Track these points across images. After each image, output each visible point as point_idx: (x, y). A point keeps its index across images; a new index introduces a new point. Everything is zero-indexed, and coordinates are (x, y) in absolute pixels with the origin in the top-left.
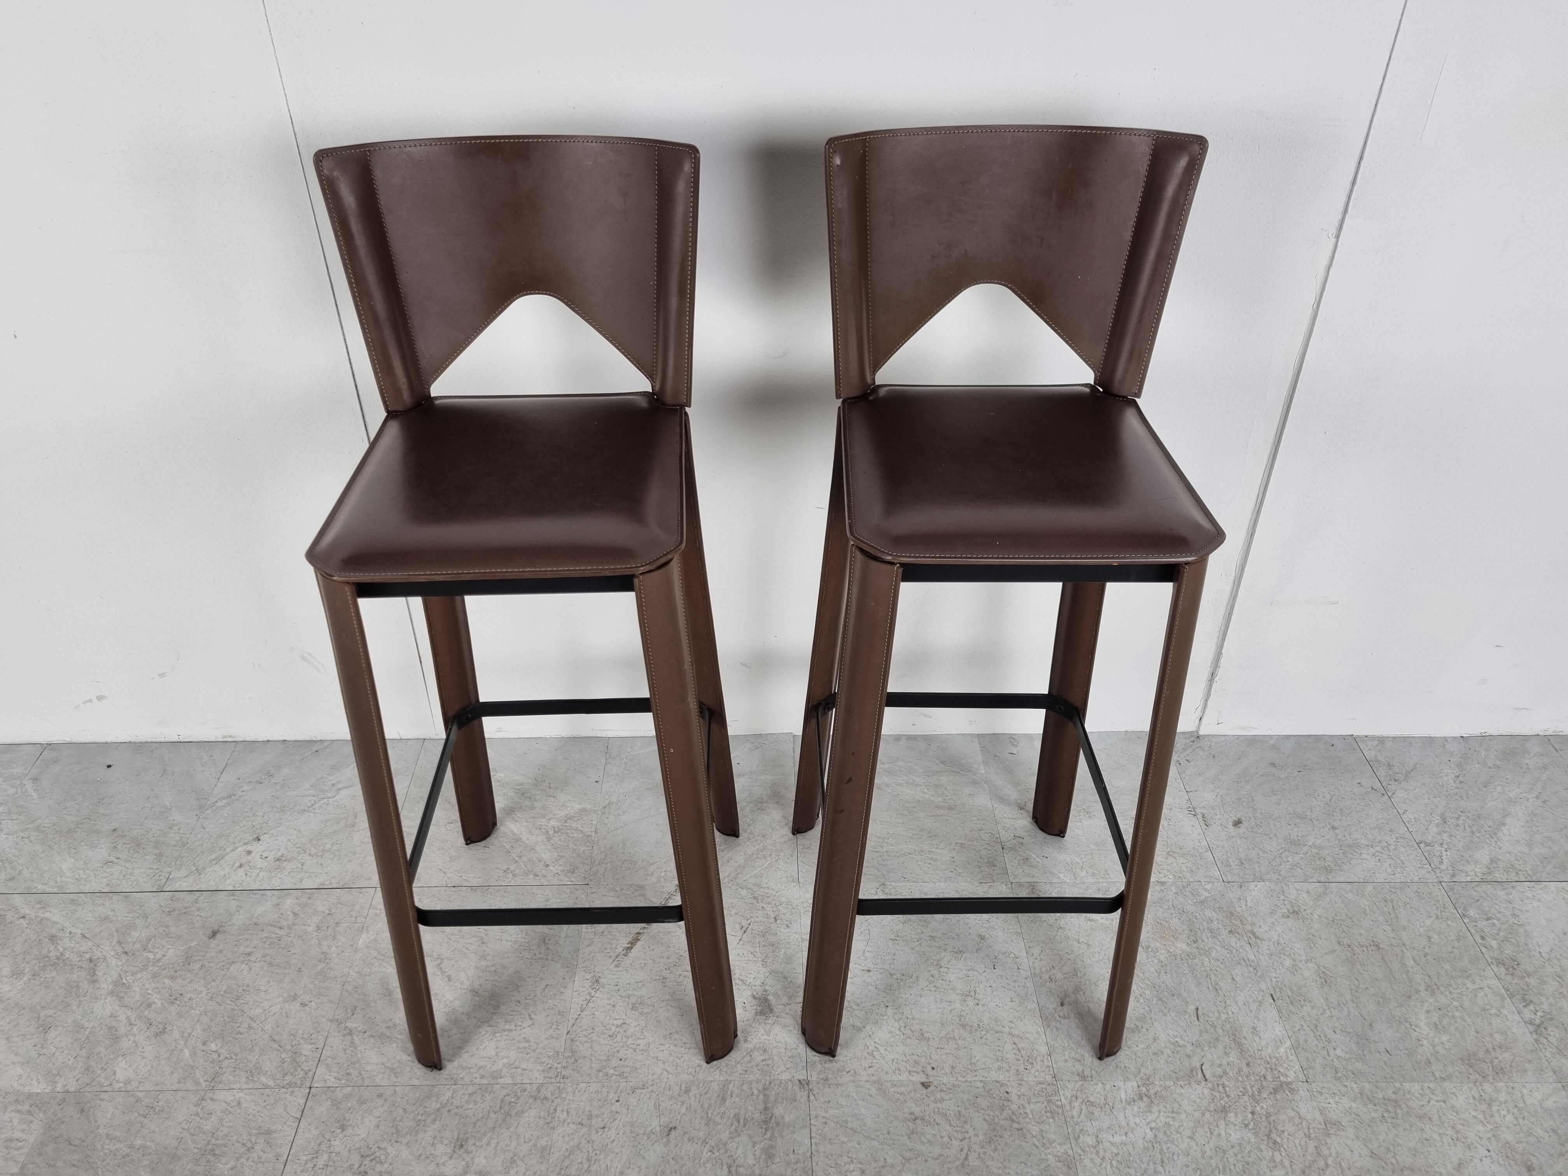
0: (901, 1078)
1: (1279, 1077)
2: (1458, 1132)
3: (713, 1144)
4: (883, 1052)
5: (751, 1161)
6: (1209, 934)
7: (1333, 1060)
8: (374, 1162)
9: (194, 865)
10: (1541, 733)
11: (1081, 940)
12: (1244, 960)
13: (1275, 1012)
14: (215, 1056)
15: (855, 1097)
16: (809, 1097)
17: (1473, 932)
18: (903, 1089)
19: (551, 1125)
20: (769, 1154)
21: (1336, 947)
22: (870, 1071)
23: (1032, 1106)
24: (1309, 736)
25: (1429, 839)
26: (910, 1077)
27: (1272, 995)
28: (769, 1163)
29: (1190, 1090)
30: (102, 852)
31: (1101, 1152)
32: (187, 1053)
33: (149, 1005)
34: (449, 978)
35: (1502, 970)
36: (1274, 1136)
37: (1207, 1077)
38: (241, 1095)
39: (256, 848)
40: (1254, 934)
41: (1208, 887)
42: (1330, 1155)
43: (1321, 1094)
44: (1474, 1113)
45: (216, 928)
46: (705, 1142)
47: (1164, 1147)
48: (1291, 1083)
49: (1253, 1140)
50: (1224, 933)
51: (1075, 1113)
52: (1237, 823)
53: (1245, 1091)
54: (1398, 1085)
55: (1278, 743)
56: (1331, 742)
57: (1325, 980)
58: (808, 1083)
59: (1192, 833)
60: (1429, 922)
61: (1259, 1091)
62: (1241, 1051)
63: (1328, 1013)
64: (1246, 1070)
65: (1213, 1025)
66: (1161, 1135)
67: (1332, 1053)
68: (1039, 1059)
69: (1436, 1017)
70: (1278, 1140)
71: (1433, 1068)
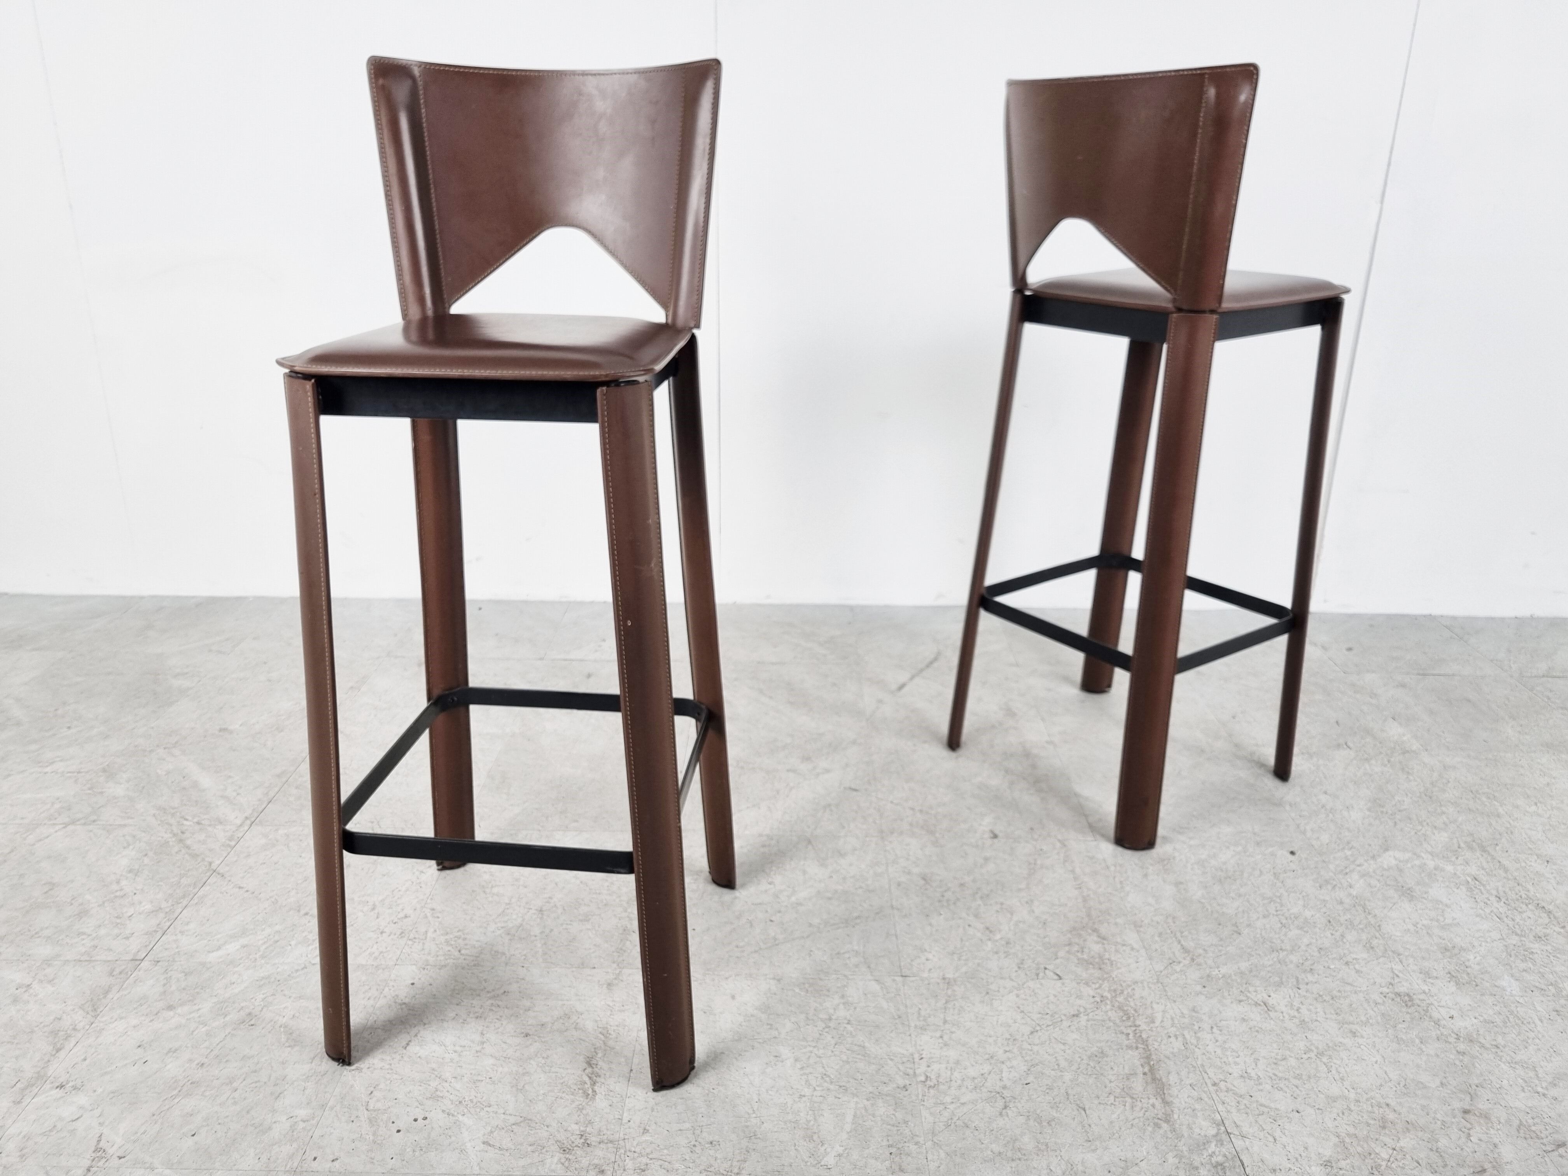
6: (1339, 693)
17: (1541, 696)
21: (1438, 700)
24: (1396, 614)
25: (1499, 659)
27: (1393, 717)
29: (1340, 752)
35: (1566, 712)
36: (1407, 770)
37: (1351, 747)
40: (1373, 693)
41: (1333, 674)
42: (1451, 778)
43: (1439, 755)
44: (1556, 766)
48: (1415, 751)
49: (1391, 771)
50: (1350, 693)
52: (1350, 649)
53: (1381, 753)
54: (1495, 754)
55: (1373, 617)
56: (1415, 618)
57: (1431, 712)
58: (1052, 742)
59: (1316, 653)
60: (1505, 692)
61: (1392, 753)
62: (1374, 738)
63: (1436, 725)
64: (1379, 745)
65: (1351, 728)
66: (1322, 768)
67: (1443, 741)
68: (1222, 738)
69: (1519, 729)
70: (1410, 771)
71: (1521, 748)
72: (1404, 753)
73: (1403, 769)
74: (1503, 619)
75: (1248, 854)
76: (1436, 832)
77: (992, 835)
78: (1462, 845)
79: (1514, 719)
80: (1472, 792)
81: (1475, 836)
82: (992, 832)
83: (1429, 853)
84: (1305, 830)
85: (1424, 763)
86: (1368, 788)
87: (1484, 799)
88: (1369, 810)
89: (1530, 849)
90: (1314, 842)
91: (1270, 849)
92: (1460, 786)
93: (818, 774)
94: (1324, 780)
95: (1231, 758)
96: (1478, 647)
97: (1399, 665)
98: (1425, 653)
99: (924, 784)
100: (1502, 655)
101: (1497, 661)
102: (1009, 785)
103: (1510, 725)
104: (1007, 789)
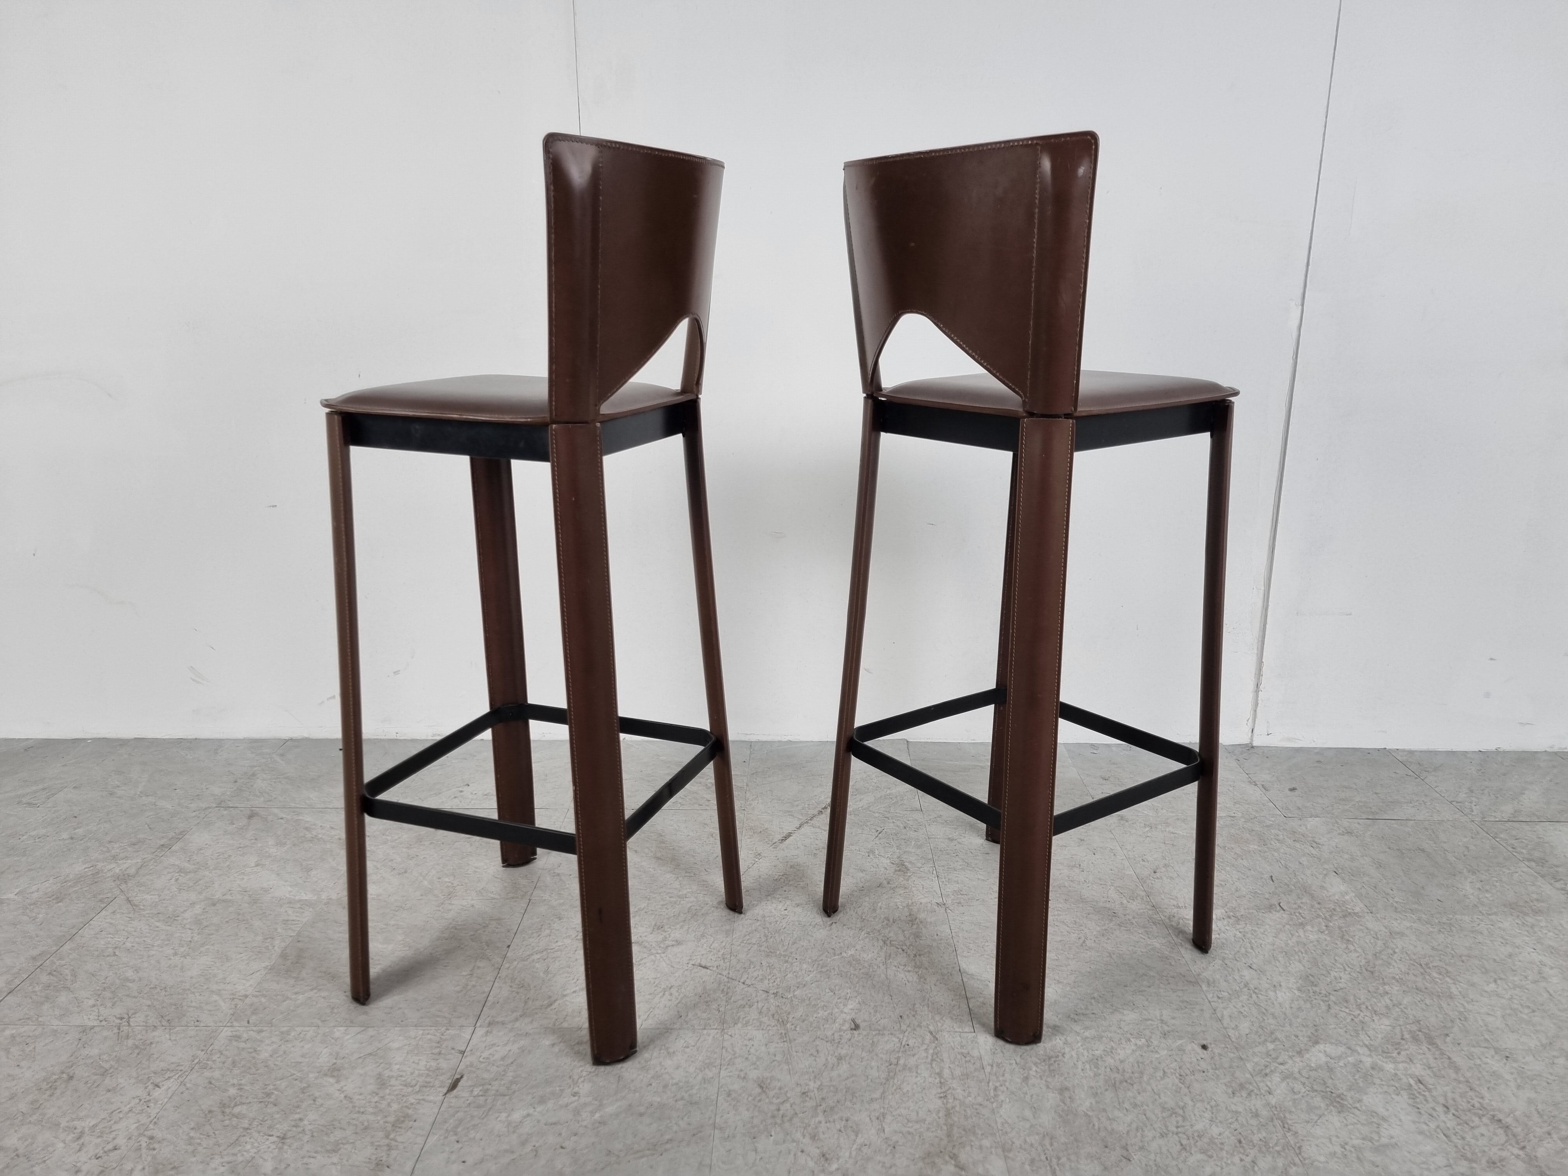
1: (1347, 910)
2: (1506, 939)
5: (901, 938)
6: (1276, 842)
7: (1392, 903)
10: (1549, 750)
12: (1308, 854)
13: (1338, 879)
14: (450, 884)
17: (1504, 845)
21: (1388, 850)
23: (1136, 920)
25: (1460, 800)
27: (1335, 872)
28: (917, 939)
29: (1271, 915)
32: (426, 883)
34: (636, 851)
35: (1533, 864)
36: (1347, 937)
37: (1284, 909)
38: (473, 902)
40: (1315, 842)
41: (1273, 819)
42: (1397, 947)
43: (1385, 919)
44: (1519, 931)
47: (1253, 941)
48: (1358, 913)
49: (1328, 938)
50: (1290, 842)
52: (1293, 790)
53: (1318, 916)
54: (1451, 916)
55: (1322, 751)
56: (1368, 752)
57: (1379, 865)
58: (944, 904)
59: (1255, 793)
60: (1465, 840)
61: (1331, 916)
62: (1313, 897)
63: (1385, 881)
64: (1317, 906)
65: (1286, 884)
66: (1249, 935)
67: (1391, 900)
68: (1139, 898)
69: (1478, 885)
70: (1351, 939)
71: (1481, 909)
72: (1344, 916)
73: (1342, 937)
74: (1465, 753)
75: (1151, 1048)
76: (1375, 1018)
77: (853, 1026)
78: (1407, 1036)
79: (1474, 873)
80: (1421, 965)
81: (1422, 1023)
82: (853, 1021)
83: (1366, 1046)
84: (1222, 1016)
85: (1367, 929)
86: (1300, 961)
87: (1435, 975)
88: (1299, 990)
89: (1486, 1040)
90: (1231, 1033)
91: (1180, 1042)
92: (1407, 958)
93: (667, 947)
94: (1250, 950)
95: (1147, 923)
96: (1436, 787)
97: (1347, 807)
98: (1376, 793)
99: (787, 959)
100: (1462, 796)
101: (1457, 802)
102: (884, 960)
103: (1469, 880)
104: (881, 965)
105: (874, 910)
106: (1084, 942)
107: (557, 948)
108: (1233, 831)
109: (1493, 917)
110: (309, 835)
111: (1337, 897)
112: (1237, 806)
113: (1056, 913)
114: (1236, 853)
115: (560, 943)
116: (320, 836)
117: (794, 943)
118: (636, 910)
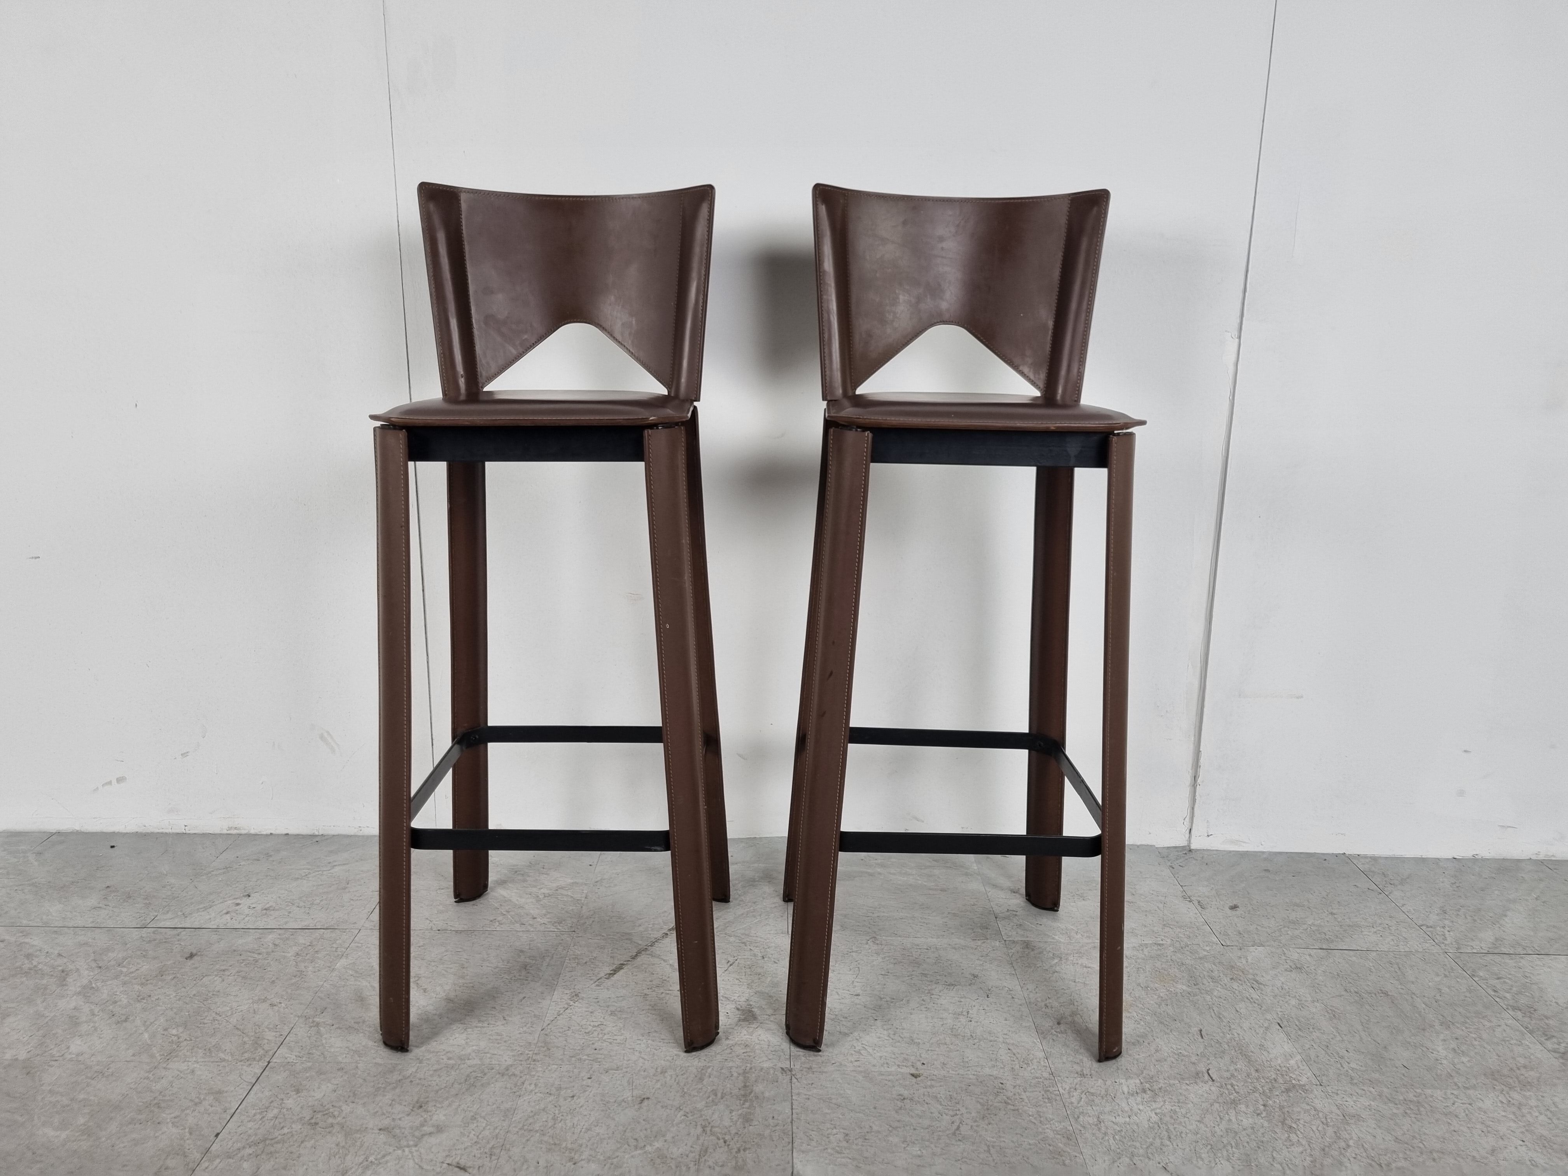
0: (889, 1070)
1: (1291, 1081)
2: (1488, 1126)
3: (688, 1110)
4: (870, 1050)
5: (727, 1123)
6: (1210, 980)
7: (1347, 1071)
8: (326, 1116)
9: (181, 911)
10: (1534, 857)
11: (1077, 980)
12: (1247, 998)
13: (1282, 1035)
14: (175, 1038)
15: (841, 1081)
16: (791, 1079)
17: (1484, 986)
18: (891, 1077)
19: (517, 1093)
20: (747, 1119)
21: (1344, 993)
22: (856, 1064)
23: (1028, 1094)
24: (1301, 853)
25: (1431, 923)
26: (899, 1070)
27: (1279, 1024)
28: (747, 1125)
29: (1197, 1087)
30: (92, 901)
31: (1103, 1129)
32: (146, 1036)
33: (115, 1002)
34: (425, 990)
35: (1519, 1014)
36: (1289, 1122)
37: (1214, 1078)
38: (196, 1065)
39: (246, 902)
40: (1257, 981)
41: (1208, 948)
42: (1351, 1138)
43: (1337, 1094)
44: (1504, 1114)
45: (194, 952)
46: (679, 1109)
47: (1171, 1127)
48: (1304, 1085)
49: (1266, 1124)
50: (1226, 980)
51: (1074, 1100)
52: (1234, 908)
53: (1255, 1090)
54: (1419, 1091)
55: (1271, 857)
56: (1324, 859)
57: (1333, 1015)
58: (791, 1070)
59: (1188, 913)
60: (1438, 979)
61: (1270, 1090)
62: (1249, 1061)
63: (1339, 1038)
64: (1255, 1075)
65: (1218, 1042)
66: (1167, 1119)
67: (1345, 1065)
68: (1035, 1061)
69: (1453, 1045)
70: (1294, 1125)
71: (1456, 1080)
72: (1288, 1090)
73: (1283, 1123)
74: (1437, 861)
79: (1447, 1027)
80: (1380, 1165)
85: (1315, 1109)
92: (1364, 1154)
93: (423, 1135)
94: (1168, 1143)
95: (1040, 1098)
96: (1403, 905)
97: (1297, 932)
98: (1332, 914)
99: (573, 1155)
100: (1433, 918)
101: (1428, 927)
102: (697, 1157)
103: (1442, 1037)
104: (692, 1165)
105: (701, 1080)
106: (958, 1128)
107: (280, 1137)
108: (1158, 964)
109: (1471, 1092)
110: (27, 966)
111: (1279, 1062)
112: (1167, 929)
113: (929, 1083)
114: (1159, 996)
115: (286, 1130)
116: (40, 966)
117: (588, 1130)
118: (400, 1078)
